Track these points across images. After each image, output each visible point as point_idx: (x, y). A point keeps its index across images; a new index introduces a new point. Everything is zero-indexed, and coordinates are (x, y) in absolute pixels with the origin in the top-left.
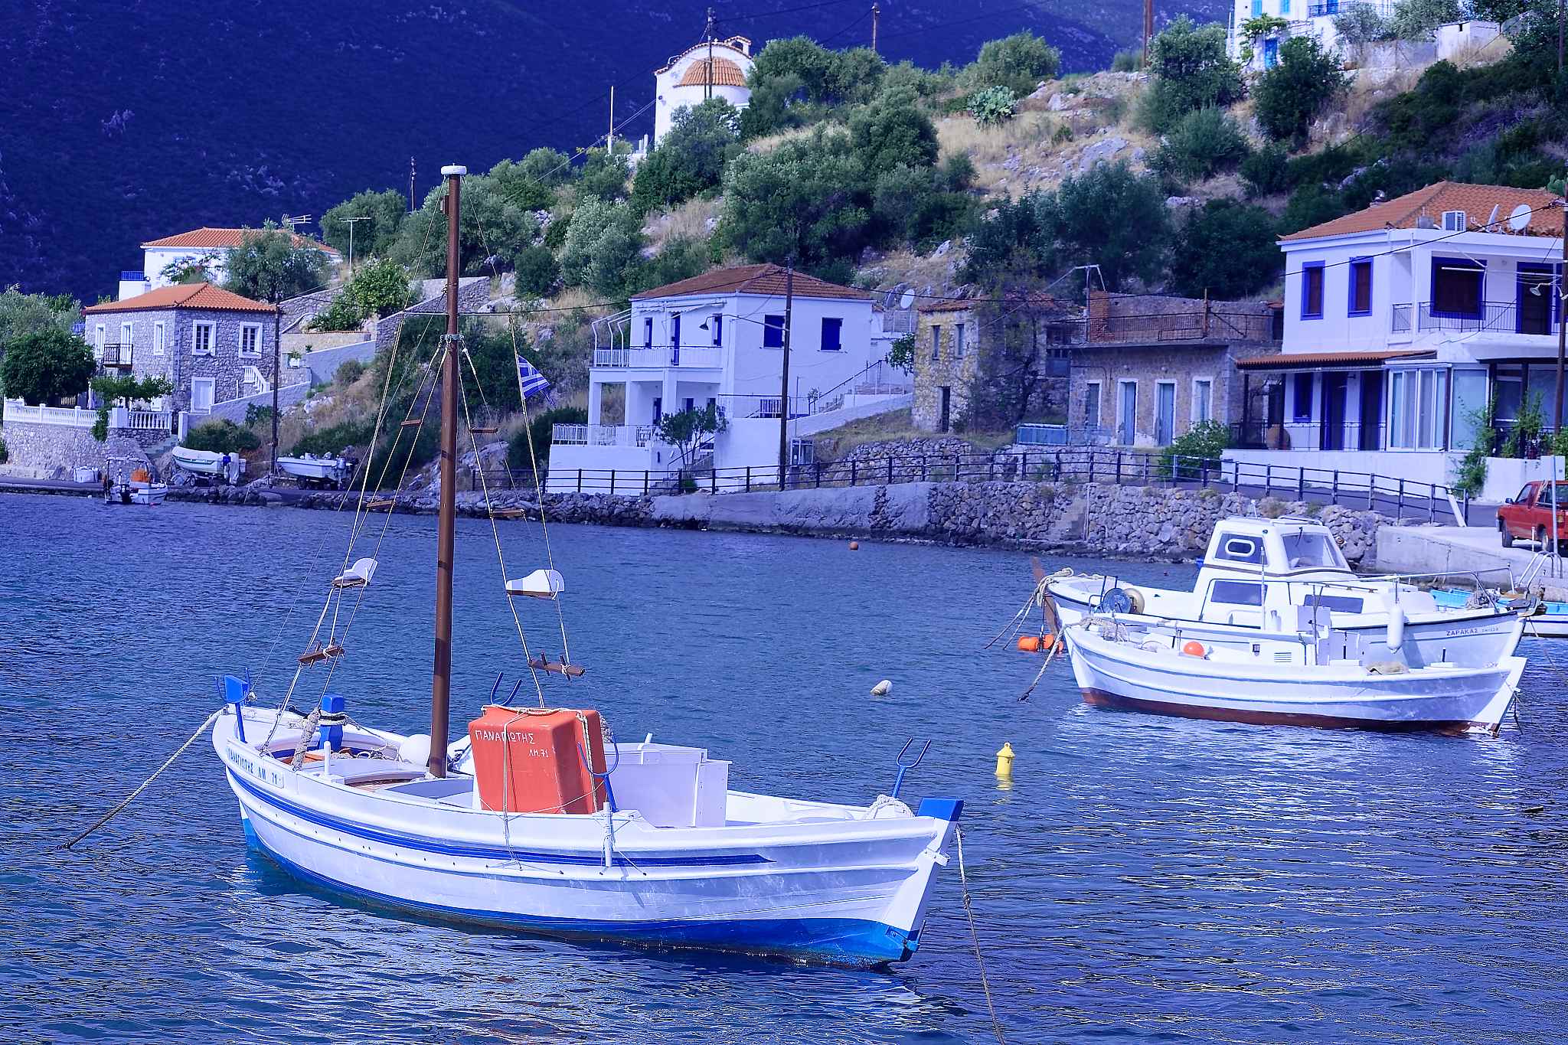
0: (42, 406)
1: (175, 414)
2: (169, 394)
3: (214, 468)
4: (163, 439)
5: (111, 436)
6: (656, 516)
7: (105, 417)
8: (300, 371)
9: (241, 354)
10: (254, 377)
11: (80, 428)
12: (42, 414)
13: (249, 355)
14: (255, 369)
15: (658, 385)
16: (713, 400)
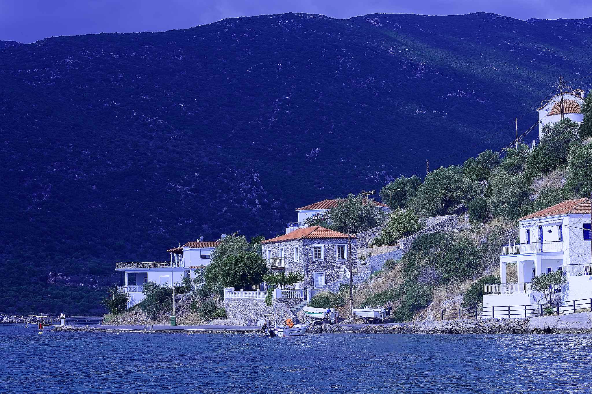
0: (242, 290)
1: (305, 291)
2: (302, 281)
3: (322, 316)
4: (299, 303)
5: (274, 303)
6: (531, 327)
7: (270, 294)
8: (366, 266)
9: (337, 260)
10: (344, 270)
11: (259, 300)
12: (242, 294)
13: (341, 260)
14: (344, 266)
15: (533, 262)
16: (560, 268)
